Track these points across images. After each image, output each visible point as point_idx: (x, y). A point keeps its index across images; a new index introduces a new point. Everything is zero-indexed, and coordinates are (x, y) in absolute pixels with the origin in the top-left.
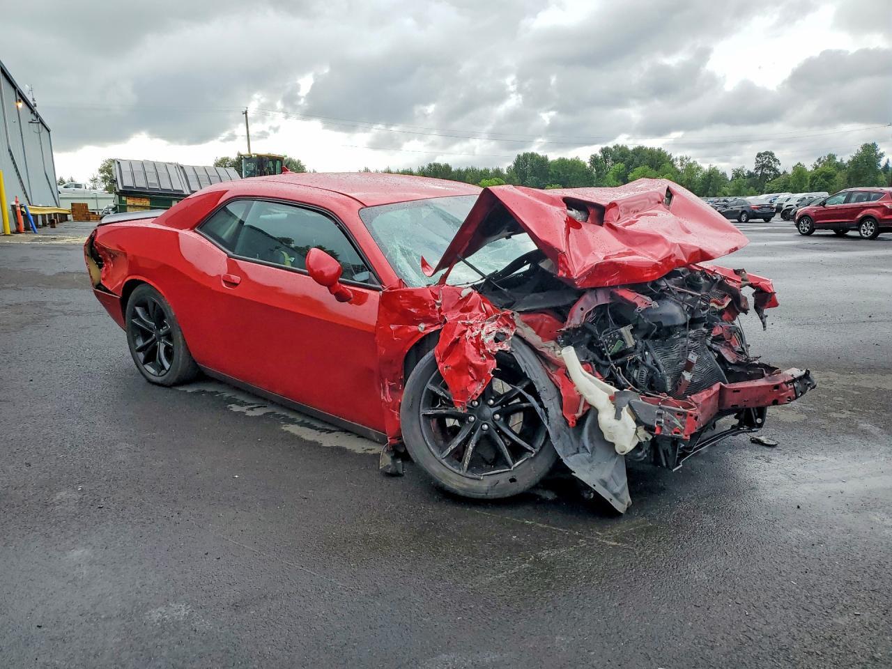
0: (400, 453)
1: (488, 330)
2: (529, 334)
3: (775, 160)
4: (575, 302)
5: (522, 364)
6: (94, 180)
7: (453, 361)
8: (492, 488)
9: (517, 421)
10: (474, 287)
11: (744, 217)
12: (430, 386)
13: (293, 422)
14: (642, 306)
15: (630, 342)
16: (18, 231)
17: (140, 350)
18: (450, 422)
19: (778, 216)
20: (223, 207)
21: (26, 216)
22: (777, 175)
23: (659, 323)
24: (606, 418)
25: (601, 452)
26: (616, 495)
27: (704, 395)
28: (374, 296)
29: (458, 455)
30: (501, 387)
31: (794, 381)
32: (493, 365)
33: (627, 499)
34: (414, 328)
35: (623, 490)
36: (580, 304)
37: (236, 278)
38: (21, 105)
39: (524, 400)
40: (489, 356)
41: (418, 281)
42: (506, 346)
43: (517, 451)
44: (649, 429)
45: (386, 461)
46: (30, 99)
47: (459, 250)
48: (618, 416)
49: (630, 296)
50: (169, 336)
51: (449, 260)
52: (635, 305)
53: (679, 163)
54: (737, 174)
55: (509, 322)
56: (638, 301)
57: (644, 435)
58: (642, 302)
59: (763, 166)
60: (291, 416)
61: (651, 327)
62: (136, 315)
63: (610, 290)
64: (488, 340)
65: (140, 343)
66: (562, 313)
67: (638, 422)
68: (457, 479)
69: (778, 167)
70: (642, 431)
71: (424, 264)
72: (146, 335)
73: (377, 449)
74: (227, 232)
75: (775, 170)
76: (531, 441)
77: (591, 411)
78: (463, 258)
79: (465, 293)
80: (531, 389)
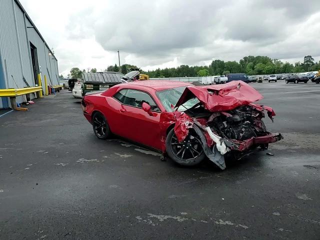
0: (166, 155)
1: (187, 123)
2: (199, 124)
3: (312, 59)
4: (210, 116)
5: (196, 132)
6: (69, 75)
7: (178, 131)
8: (189, 163)
9: (196, 146)
10: (184, 112)
11: (296, 82)
12: (173, 137)
13: (138, 148)
14: (228, 116)
15: (226, 126)
16: (49, 94)
17: (96, 129)
18: (178, 147)
19: (310, 80)
20: (118, 92)
21: (52, 89)
22: (313, 64)
23: (233, 121)
24: (218, 145)
25: (217, 154)
26: (221, 165)
27: (248, 140)
28: (159, 114)
29: (180, 155)
30: (192, 137)
31: (276, 136)
32: (188, 131)
33: (225, 166)
34: (169, 123)
35: (223, 164)
36: (212, 116)
37: (124, 110)
38: (50, 54)
39: (198, 141)
40: (187, 129)
41: (170, 111)
42: (191, 127)
43: (196, 154)
44: (230, 148)
45: (162, 157)
46: (52, 51)
47: (181, 102)
48: (221, 145)
49: (225, 114)
50: (105, 126)
51: (178, 105)
52: (226, 116)
53: (274, 61)
54: (297, 65)
55: (192, 120)
56: (227, 115)
57: (228, 150)
58: (228, 115)
59: (307, 61)
60: (138, 147)
61: (231, 122)
62: (95, 120)
63: (220, 112)
64: (187, 125)
65: (96, 128)
66: (207, 118)
67: (227, 146)
68: (180, 161)
69: (313, 61)
70: (228, 149)
71: (172, 106)
72: (98, 125)
73: (160, 155)
74: (121, 98)
75: (312, 62)
76: (200, 152)
77: (215, 143)
78: (182, 104)
79: (182, 113)
80: (199, 137)
